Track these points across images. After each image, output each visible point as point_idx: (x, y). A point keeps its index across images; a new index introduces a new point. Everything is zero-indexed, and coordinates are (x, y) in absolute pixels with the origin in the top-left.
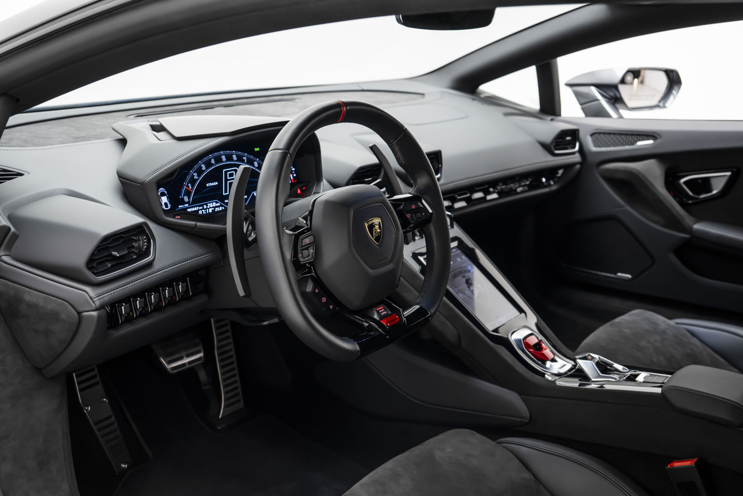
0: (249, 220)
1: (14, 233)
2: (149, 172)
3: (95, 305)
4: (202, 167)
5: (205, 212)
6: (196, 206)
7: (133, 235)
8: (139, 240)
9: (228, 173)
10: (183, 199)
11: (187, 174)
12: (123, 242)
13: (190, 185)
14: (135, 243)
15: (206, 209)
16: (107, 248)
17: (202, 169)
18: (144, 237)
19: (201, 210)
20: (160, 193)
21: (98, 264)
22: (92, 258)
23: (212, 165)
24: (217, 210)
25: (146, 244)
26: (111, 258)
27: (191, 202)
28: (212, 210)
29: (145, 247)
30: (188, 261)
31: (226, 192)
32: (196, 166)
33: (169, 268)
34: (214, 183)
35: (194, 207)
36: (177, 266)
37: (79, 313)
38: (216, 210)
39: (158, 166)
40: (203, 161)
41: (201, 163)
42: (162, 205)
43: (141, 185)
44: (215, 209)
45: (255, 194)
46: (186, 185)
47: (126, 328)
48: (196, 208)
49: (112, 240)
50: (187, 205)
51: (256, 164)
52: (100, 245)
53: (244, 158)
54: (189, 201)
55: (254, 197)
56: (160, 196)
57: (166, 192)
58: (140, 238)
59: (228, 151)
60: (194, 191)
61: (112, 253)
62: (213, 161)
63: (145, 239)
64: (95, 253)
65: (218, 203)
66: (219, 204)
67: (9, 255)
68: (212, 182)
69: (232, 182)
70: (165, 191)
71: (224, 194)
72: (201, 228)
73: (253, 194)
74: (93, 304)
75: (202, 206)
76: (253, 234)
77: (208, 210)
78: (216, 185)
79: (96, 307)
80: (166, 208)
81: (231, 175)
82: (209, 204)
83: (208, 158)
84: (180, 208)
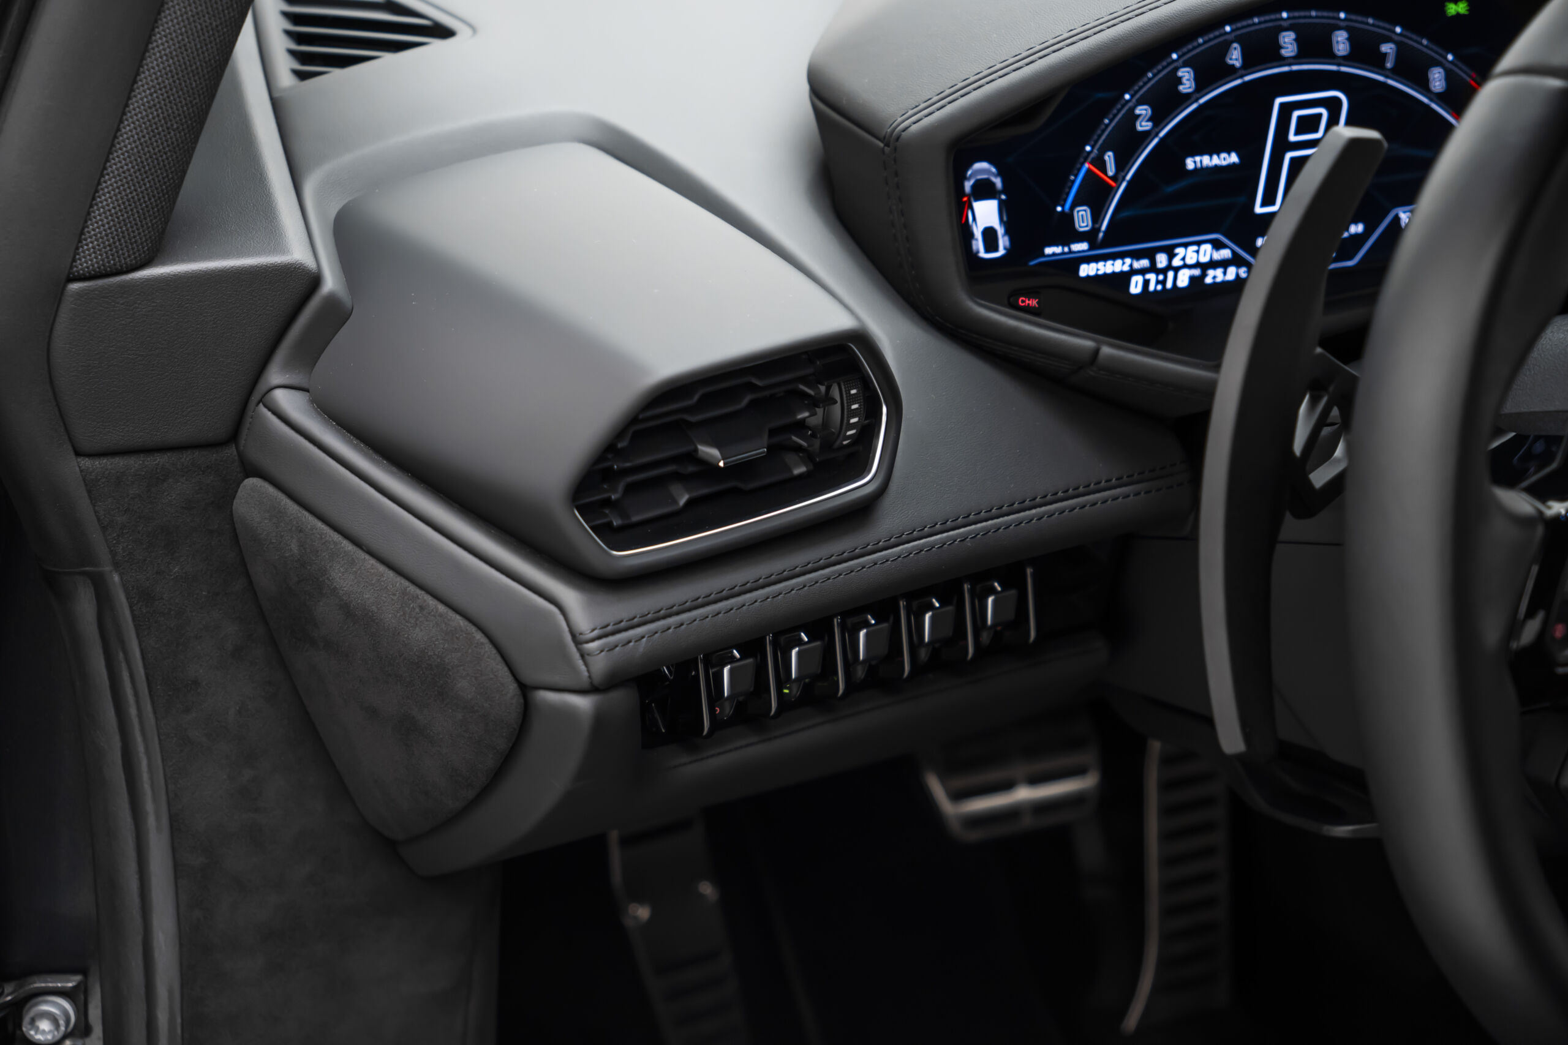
0: (1331, 389)
1: (332, 302)
2: (930, 91)
3: (588, 671)
4: (1179, 81)
5: (1158, 282)
6: (1122, 256)
7: (803, 380)
8: (829, 400)
9: (1296, 114)
10: (1069, 218)
11: (1106, 107)
12: (752, 403)
13: (1109, 157)
14: (806, 414)
15: (1164, 271)
16: (678, 428)
17: (1181, 88)
18: (853, 392)
19: (1142, 272)
20: (972, 182)
21: (630, 489)
22: (606, 464)
23: (1231, 72)
24: (1214, 277)
25: (854, 420)
26: (691, 469)
27: (1101, 235)
28: (1192, 279)
29: (849, 433)
30: (1034, 511)
31: (1269, 200)
32: (1155, 71)
33: (945, 535)
34: (1223, 155)
35: (1113, 257)
36: (982, 529)
37: (525, 689)
38: (1208, 280)
39: (969, 69)
40: (1190, 51)
41: (1181, 61)
42: (970, 235)
43: (887, 149)
44: (1204, 275)
45: (1404, 217)
46: (1092, 155)
47: (736, 749)
48: (1119, 262)
49: (704, 397)
50: (1082, 246)
51: (1437, 79)
52: (641, 417)
53: (1387, 48)
54: (1095, 230)
55: (1396, 230)
56: (969, 196)
57: (998, 182)
58: (835, 393)
59: (1317, 9)
60: (1124, 185)
61: (696, 450)
62: (1235, 57)
63: (853, 399)
64: (620, 445)
65: (1224, 246)
66: (1225, 254)
67: (305, 385)
68: (1213, 150)
69: (1305, 159)
70: (996, 176)
71: (1259, 210)
72: (1115, 370)
73: (1397, 219)
74: (580, 663)
75: (1150, 254)
76: (1339, 452)
77: (1171, 274)
78: (1231, 167)
79: (590, 677)
80: (987, 251)
81: (1308, 124)
82: (1180, 251)
83: (1216, 37)
84: (1049, 256)
